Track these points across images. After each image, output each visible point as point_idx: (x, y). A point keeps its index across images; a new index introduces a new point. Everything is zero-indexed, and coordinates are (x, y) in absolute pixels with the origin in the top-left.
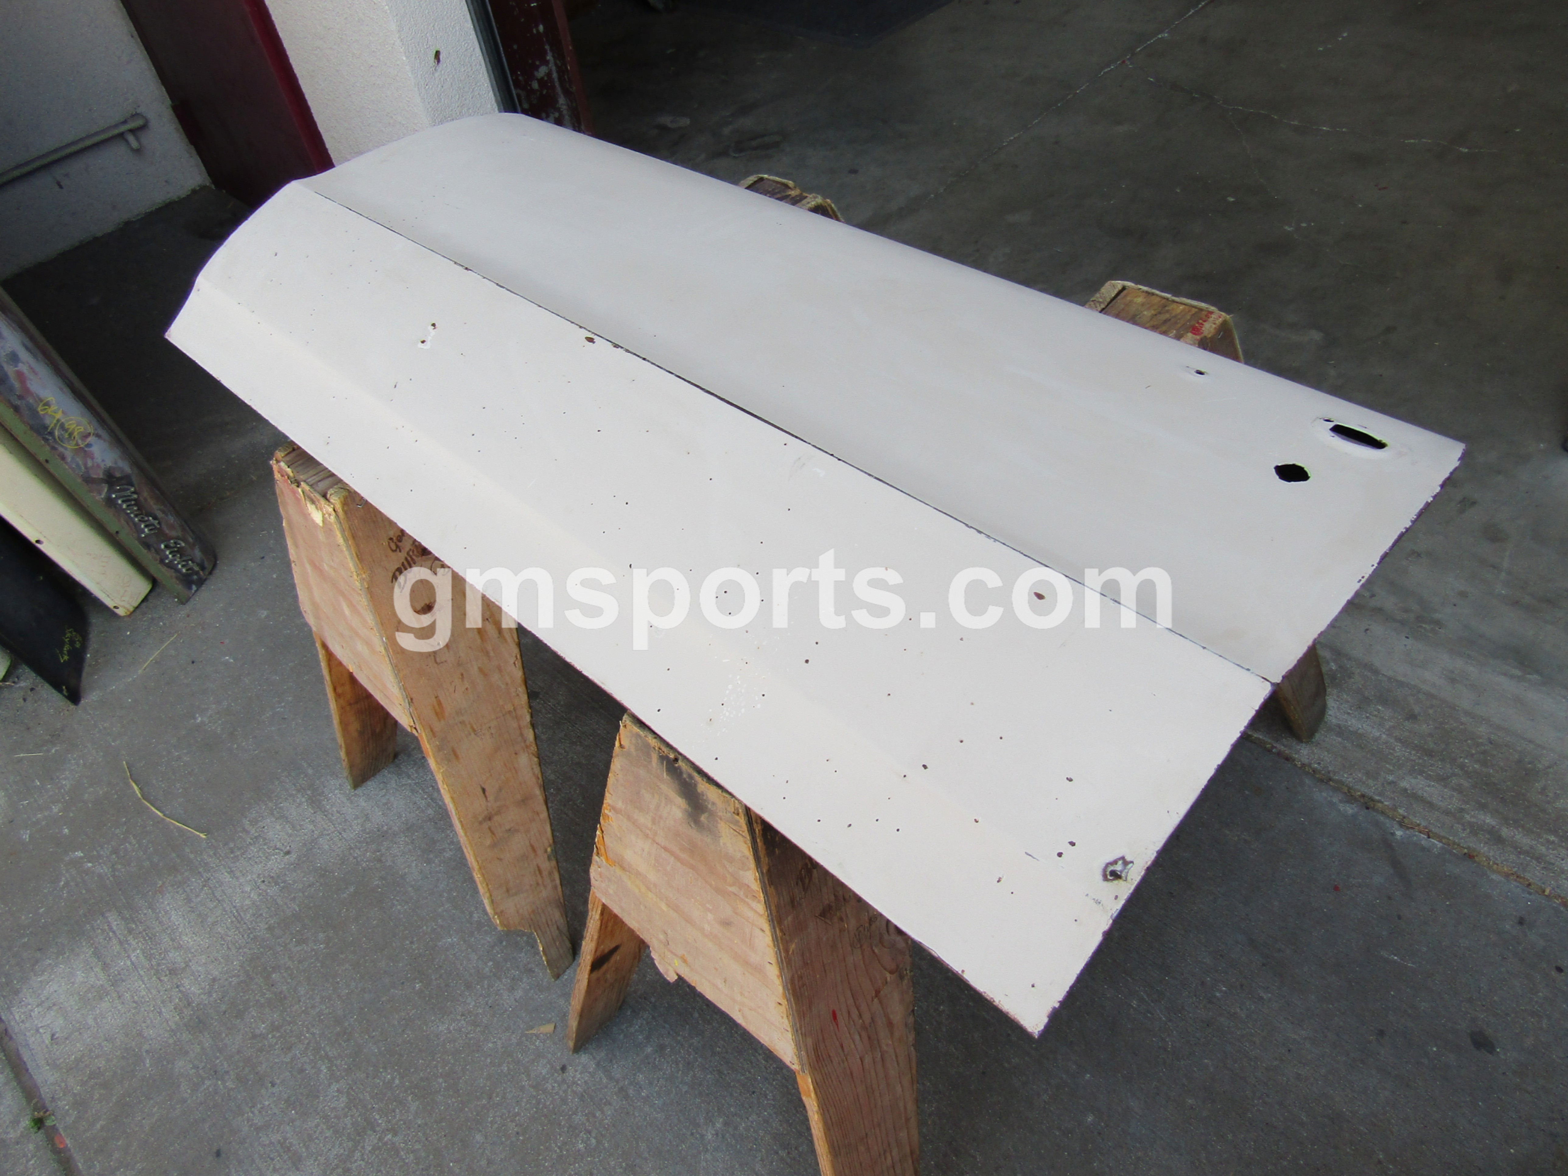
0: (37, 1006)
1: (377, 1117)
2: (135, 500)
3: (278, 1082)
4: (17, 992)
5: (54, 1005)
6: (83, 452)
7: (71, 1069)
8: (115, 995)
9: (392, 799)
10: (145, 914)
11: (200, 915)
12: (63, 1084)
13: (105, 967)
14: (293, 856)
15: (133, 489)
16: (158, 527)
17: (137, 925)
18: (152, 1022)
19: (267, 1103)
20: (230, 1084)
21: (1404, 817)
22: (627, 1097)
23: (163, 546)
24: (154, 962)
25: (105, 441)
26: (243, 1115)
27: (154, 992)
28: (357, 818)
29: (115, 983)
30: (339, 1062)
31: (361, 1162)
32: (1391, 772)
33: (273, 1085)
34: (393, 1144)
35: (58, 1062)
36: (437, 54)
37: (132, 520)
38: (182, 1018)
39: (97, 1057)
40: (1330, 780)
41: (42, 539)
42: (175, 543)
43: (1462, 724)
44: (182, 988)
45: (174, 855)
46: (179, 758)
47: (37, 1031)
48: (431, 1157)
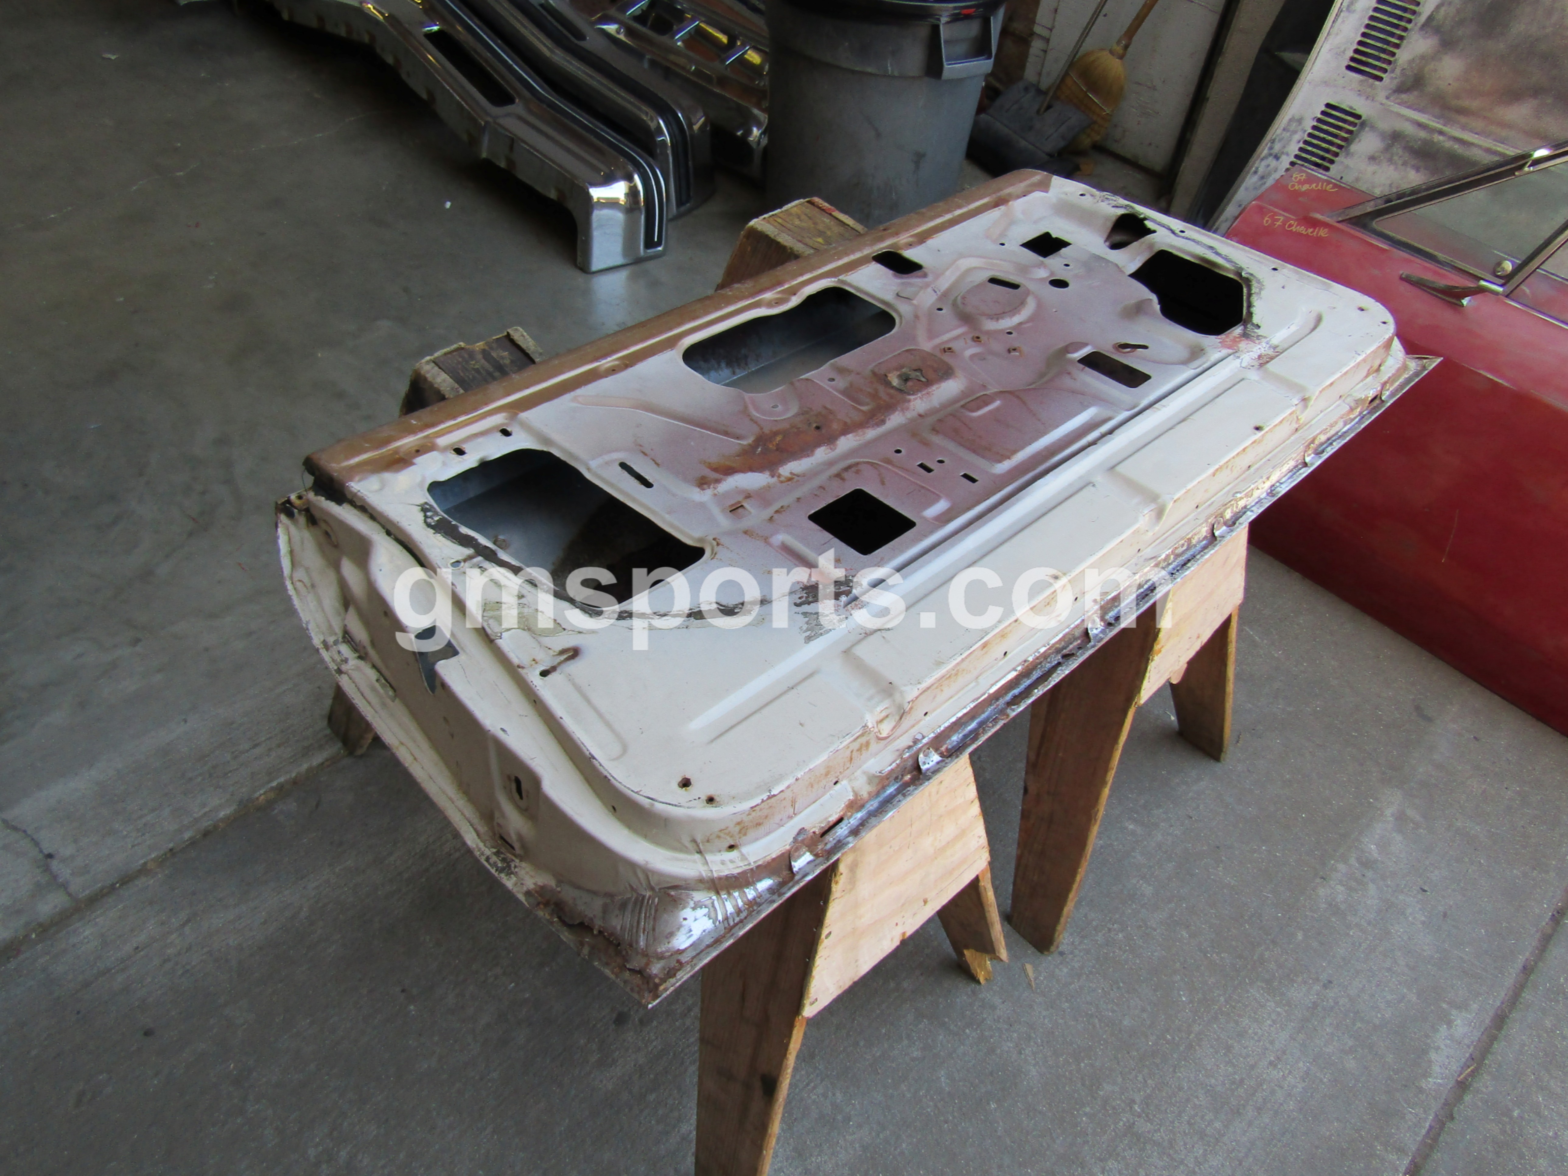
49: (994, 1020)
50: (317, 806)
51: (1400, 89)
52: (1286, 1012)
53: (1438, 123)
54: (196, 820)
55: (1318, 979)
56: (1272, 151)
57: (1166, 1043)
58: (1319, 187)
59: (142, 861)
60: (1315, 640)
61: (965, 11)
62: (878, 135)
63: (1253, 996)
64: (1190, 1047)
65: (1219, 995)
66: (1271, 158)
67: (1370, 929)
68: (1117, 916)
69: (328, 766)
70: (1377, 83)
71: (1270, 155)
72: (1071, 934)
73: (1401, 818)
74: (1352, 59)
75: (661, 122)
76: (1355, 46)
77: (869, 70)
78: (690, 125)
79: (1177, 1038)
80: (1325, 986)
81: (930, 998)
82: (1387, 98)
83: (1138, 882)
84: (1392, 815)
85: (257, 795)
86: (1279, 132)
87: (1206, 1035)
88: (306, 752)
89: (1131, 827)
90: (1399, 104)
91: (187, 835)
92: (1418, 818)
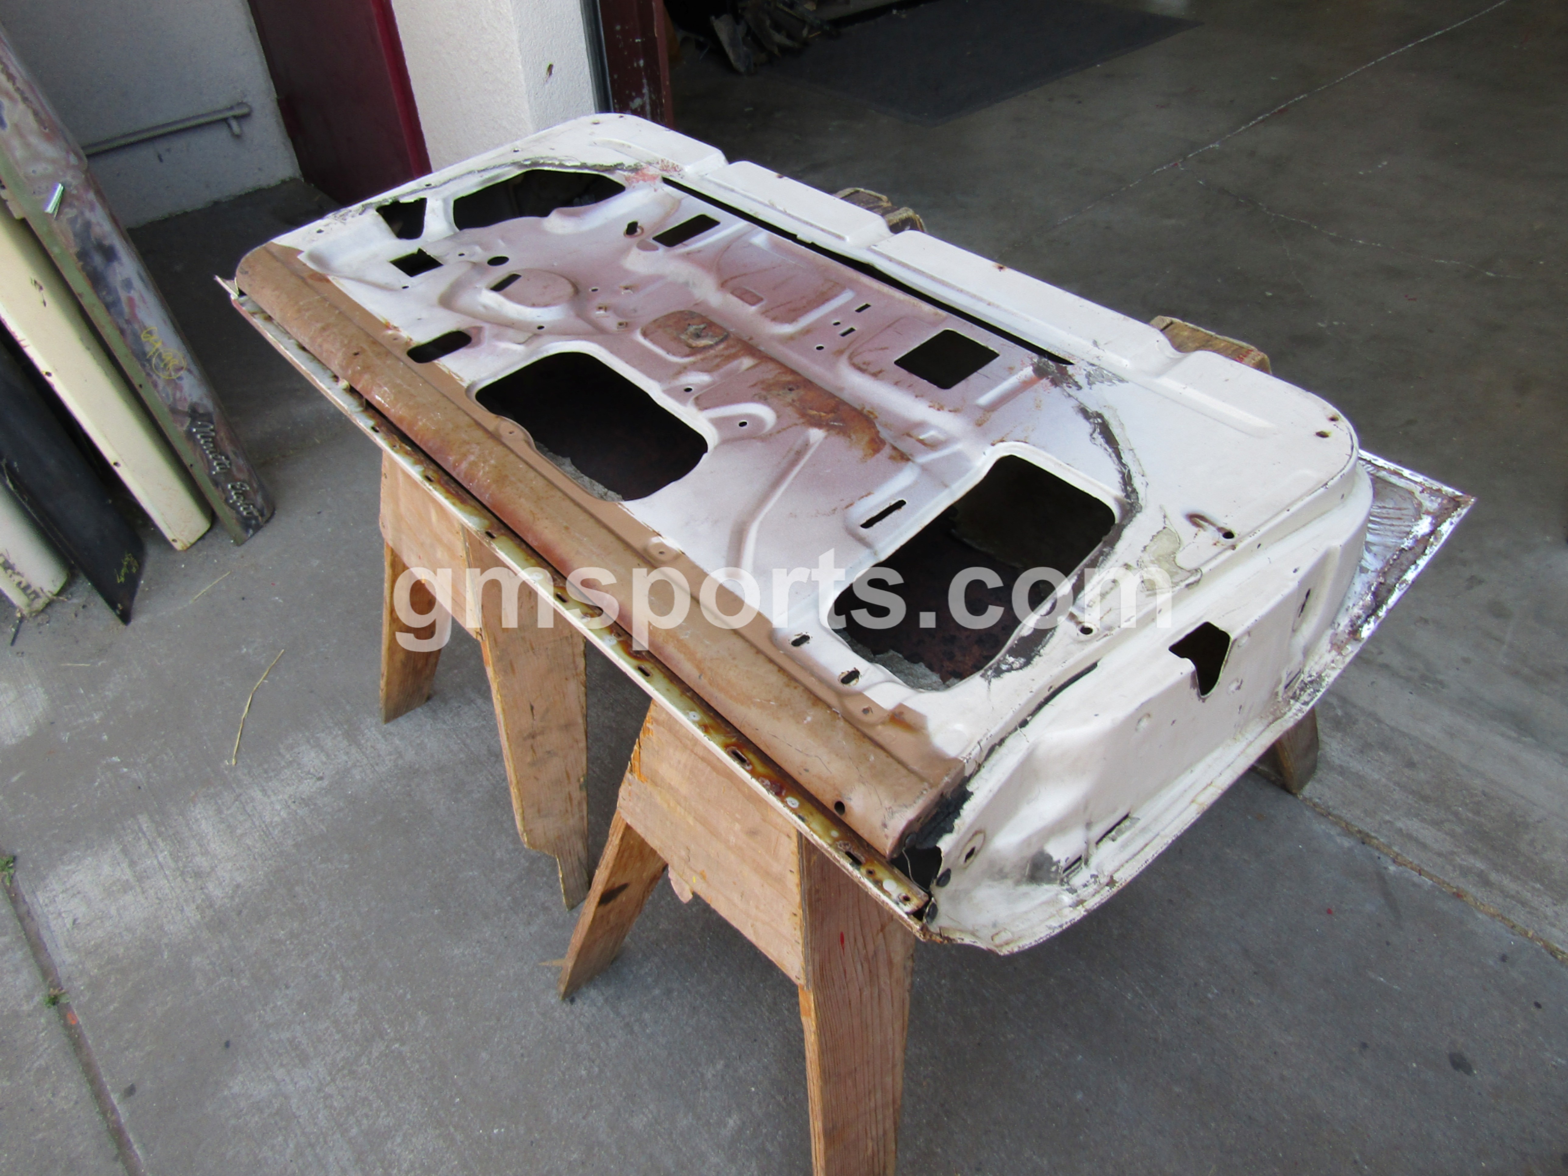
0: (63, 892)
1: (386, 1026)
2: (212, 437)
3: (292, 985)
4: (43, 878)
5: (79, 893)
6: (174, 384)
7: (90, 953)
8: (138, 890)
9: (426, 740)
10: (176, 820)
11: (229, 826)
12: (80, 966)
13: (132, 864)
14: (325, 783)
15: (212, 427)
16: (229, 467)
17: (166, 829)
18: (173, 918)
19: (279, 1003)
20: (245, 982)
21: (1398, 854)
22: (632, 1032)
23: (229, 486)
24: (180, 864)
25: (195, 377)
26: (255, 1011)
27: (178, 891)
28: (390, 754)
29: (140, 879)
30: (353, 973)
31: (367, 1066)
32: (1388, 813)
33: (287, 987)
34: (400, 1053)
35: (77, 945)
36: (550, 68)
37: (207, 456)
38: (203, 918)
39: (116, 945)
40: (1329, 814)
41: (120, 462)
42: (242, 486)
43: (1458, 775)
44: (206, 891)
45: (209, 769)
46: (222, 683)
47: (60, 914)
48: (436, 1068)
79: (453, 1109)
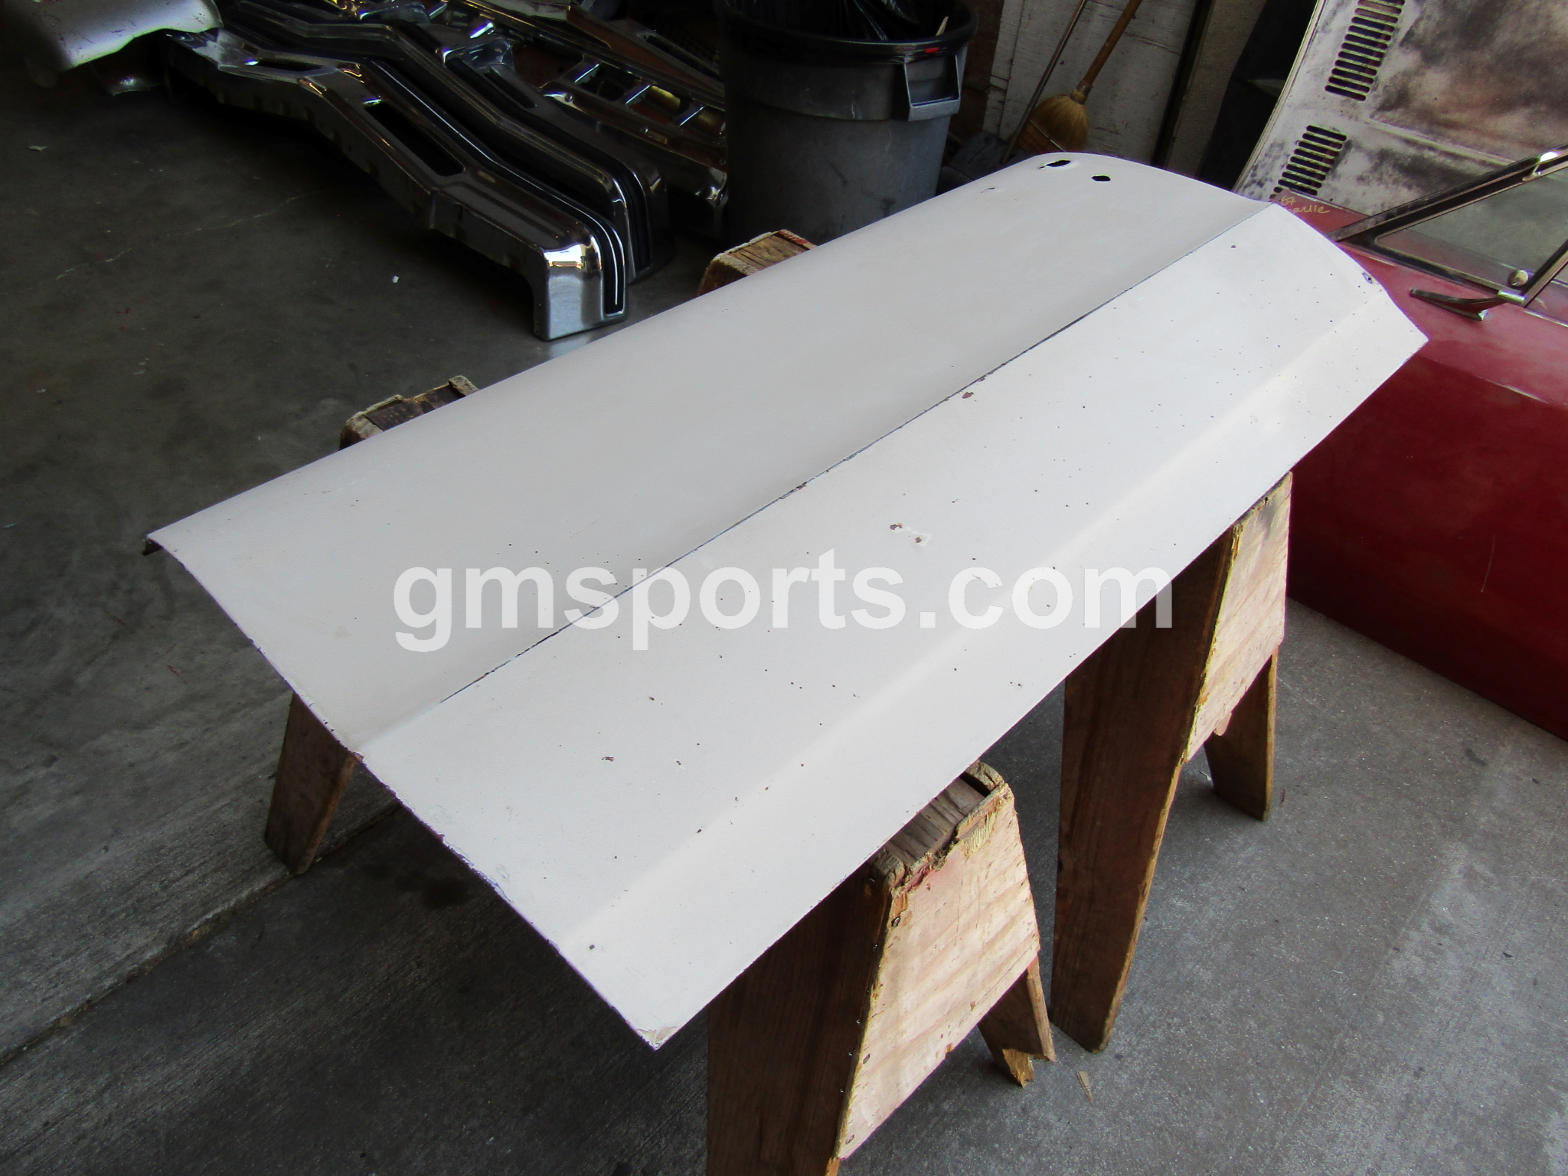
49: (1051, 1141)
50: (260, 938)
51: (1385, 107)
52: (1377, 1108)
53: (1427, 138)
54: (119, 964)
55: (1407, 1067)
56: (1255, 178)
57: (1249, 1156)
58: (1310, 210)
59: (55, 1018)
60: (1349, 684)
61: (929, 50)
62: (845, 182)
63: (1339, 1092)
64: (1277, 1159)
65: (1301, 1094)
66: (1254, 186)
67: (1456, 1003)
68: (1176, 1008)
69: (273, 891)
70: (1360, 102)
71: (1254, 182)
72: (1127, 1033)
73: (1470, 875)
74: (1332, 80)
75: (616, 183)
76: (1334, 67)
77: (832, 115)
78: (647, 186)
80: (1416, 1075)
81: (975, 1121)
82: (1372, 116)
83: (1194, 967)
84: (1460, 872)
85: (189, 930)
86: (1260, 158)
87: (1293, 1144)
88: (247, 877)
89: (1179, 904)
90: (1384, 122)
91: (108, 983)
92: (1488, 874)
